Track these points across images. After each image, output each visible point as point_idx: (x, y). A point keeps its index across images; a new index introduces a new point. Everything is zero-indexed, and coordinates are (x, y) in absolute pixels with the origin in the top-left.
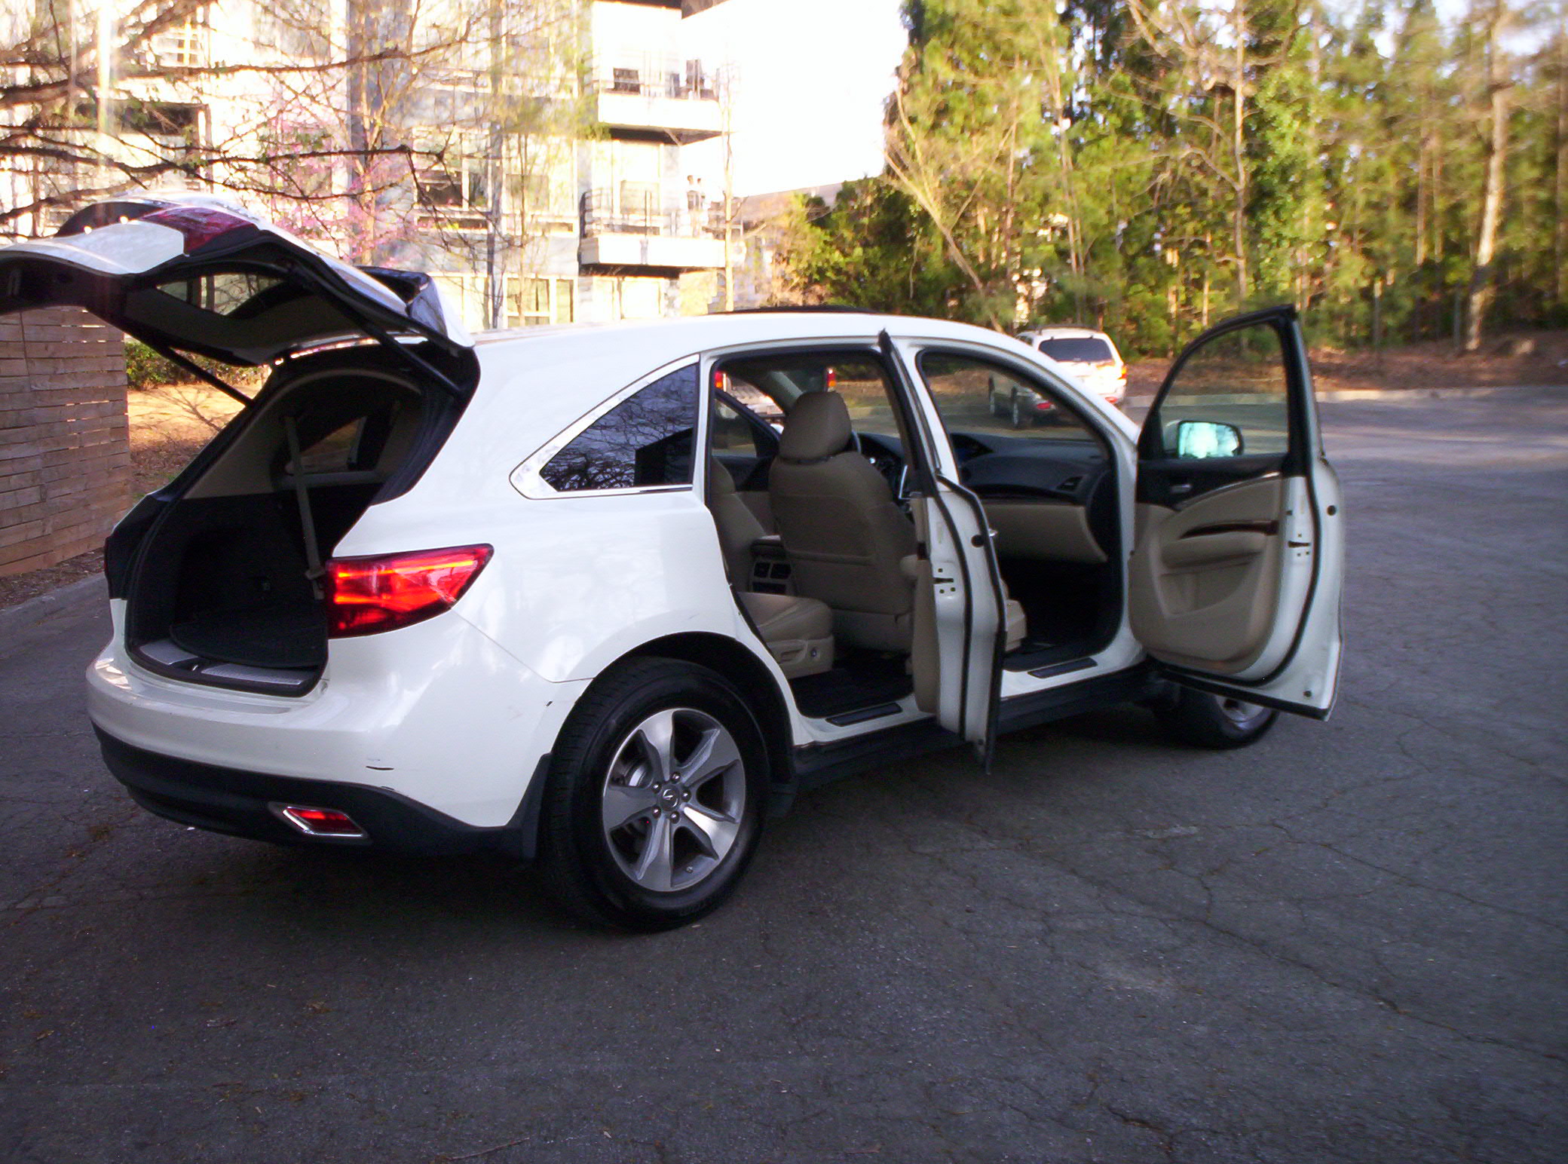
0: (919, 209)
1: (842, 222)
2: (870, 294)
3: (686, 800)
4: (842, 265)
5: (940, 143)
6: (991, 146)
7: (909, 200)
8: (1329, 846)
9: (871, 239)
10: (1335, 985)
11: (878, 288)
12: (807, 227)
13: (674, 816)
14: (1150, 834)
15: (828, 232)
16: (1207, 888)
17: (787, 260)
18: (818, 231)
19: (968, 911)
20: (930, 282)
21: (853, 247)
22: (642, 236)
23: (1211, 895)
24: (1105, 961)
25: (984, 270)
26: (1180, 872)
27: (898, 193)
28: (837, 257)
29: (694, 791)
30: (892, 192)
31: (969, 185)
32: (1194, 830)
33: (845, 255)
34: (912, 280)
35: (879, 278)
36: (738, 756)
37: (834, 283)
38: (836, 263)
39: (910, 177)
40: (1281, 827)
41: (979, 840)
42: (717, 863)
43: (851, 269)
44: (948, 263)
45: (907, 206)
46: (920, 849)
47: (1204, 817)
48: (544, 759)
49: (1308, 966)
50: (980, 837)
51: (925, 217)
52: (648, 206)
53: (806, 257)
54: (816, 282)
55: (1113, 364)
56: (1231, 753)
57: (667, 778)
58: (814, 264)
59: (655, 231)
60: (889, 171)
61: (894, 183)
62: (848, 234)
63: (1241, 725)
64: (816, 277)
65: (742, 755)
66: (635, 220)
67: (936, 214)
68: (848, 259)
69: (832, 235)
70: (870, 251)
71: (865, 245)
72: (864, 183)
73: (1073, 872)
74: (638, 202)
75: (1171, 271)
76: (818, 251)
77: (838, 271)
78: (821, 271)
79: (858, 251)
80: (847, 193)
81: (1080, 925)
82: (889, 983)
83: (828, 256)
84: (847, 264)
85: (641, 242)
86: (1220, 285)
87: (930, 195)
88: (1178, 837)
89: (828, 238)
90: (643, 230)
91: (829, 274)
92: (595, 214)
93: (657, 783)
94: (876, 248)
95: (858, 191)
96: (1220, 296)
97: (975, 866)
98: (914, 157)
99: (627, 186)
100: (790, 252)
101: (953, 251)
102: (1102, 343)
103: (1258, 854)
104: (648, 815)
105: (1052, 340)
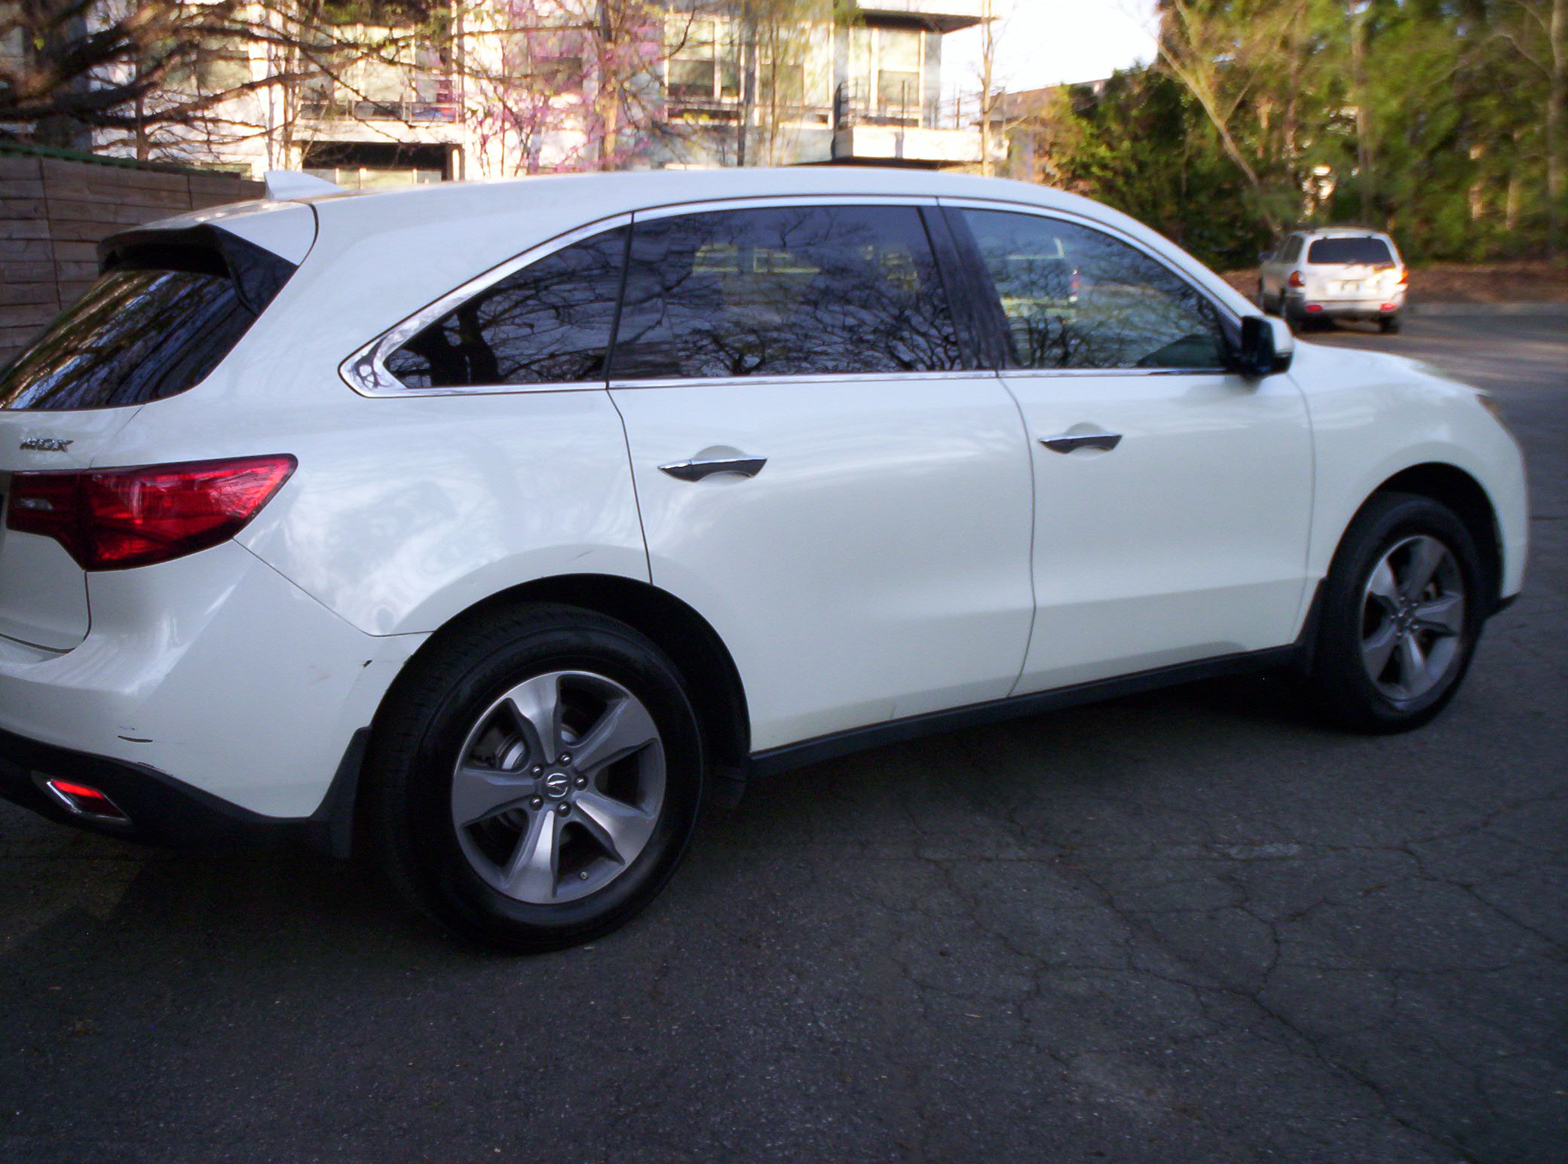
0: (1190, 98)
1: (1111, 114)
2: (1136, 192)
3: (582, 787)
4: (1108, 161)
5: (1219, 28)
6: (1274, 29)
7: (1183, 88)
8: (1467, 887)
9: (1140, 132)
10: (1403, 1123)
11: (1146, 185)
12: (1071, 120)
13: (563, 807)
14: (1234, 852)
15: (1095, 123)
16: (1277, 941)
17: (1049, 154)
18: (1084, 123)
19: (942, 954)
20: (1203, 177)
21: (1121, 140)
22: (897, 129)
23: (1279, 954)
24: (1089, 1051)
25: (1262, 166)
26: (1251, 913)
27: (1169, 81)
28: (1103, 151)
29: (592, 776)
30: (1163, 80)
31: (1246, 73)
32: (1295, 849)
33: (1111, 147)
34: (1184, 176)
35: (1147, 175)
36: (656, 735)
37: (1099, 179)
38: (1103, 158)
39: (1183, 66)
40: (1411, 853)
41: (1008, 845)
42: (622, 869)
43: (1117, 164)
44: (1224, 157)
45: (1179, 95)
46: (928, 853)
47: (1314, 831)
48: (360, 734)
49: (1374, 1086)
50: (1010, 840)
51: (1198, 109)
52: (906, 98)
53: (1069, 152)
54: (1080, 177)
55: (1392, 266)
56: (1385, 741)
57: (550, 760)
58: (1078, 159)
59: (914, 123)
60: (1161, 60)
61: (1165, 72)
62: (1115, 127)
63: (1399, 705)
64: (1080, 172)
65: (660, 734)
66: (892, 111)
67: (1210, 106)
68: (1115, 154)
69: (1099, 127)
70: (1138, 145)
71: (1135, 139)
72: (1134, 73)
73: (1110, 902)
74: (895, 92)
75: (1474, 165)
76: (1083, 144)
77: (1104, 167)
78: (1086, 167)
79: (1126, 144)
80: (1116, 83)
81: (1081, 988)
82: (777, 1061)
83: (1093, 150)
84: (1114, 158)
85: (896, 135)
86: (1529, 183)
87: (1203, 83)
88: (1269, 859)
89: (1095, 131)
90: (901, 122)
91: (1095, 169)
92: (852, 105)
93: (539, 766)
94: (1145, 142)
95: (1128, 80)
96: (1530, 195)
97: (985, 885)
98: (1188, 42)
99: (886, 76)
100: (1053, 145)
101: (1229, 145)
102: (1381, 243)
103: (1368, 892)
104: (524, 805)
105: (1325, 239)
